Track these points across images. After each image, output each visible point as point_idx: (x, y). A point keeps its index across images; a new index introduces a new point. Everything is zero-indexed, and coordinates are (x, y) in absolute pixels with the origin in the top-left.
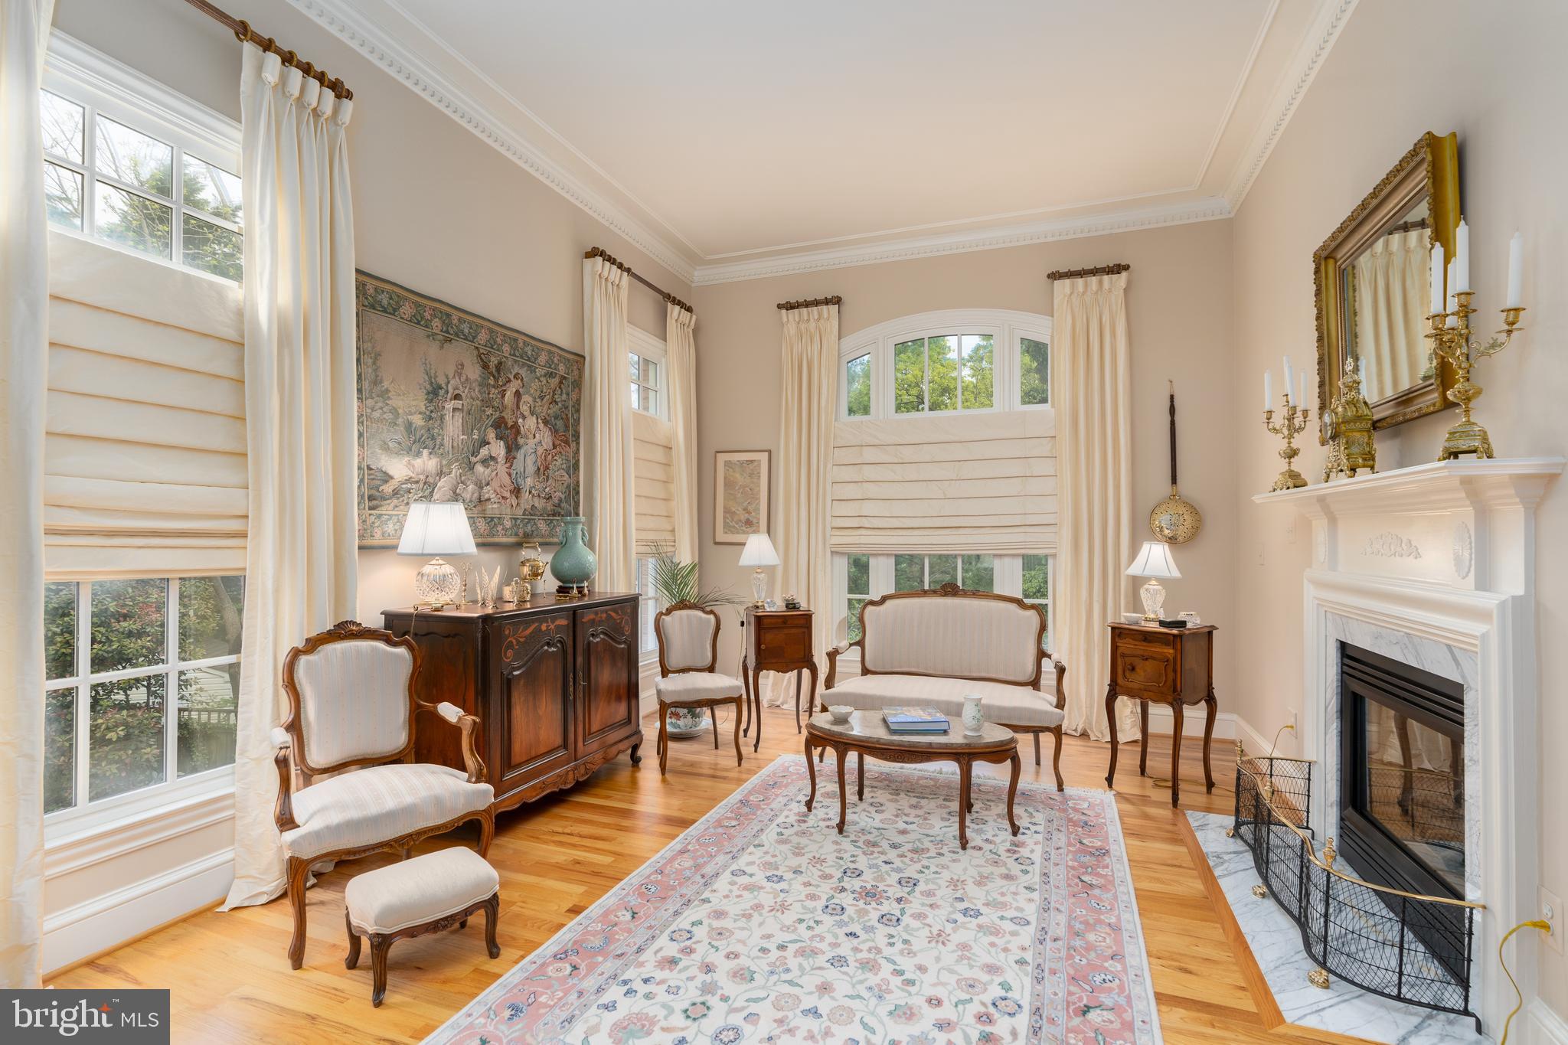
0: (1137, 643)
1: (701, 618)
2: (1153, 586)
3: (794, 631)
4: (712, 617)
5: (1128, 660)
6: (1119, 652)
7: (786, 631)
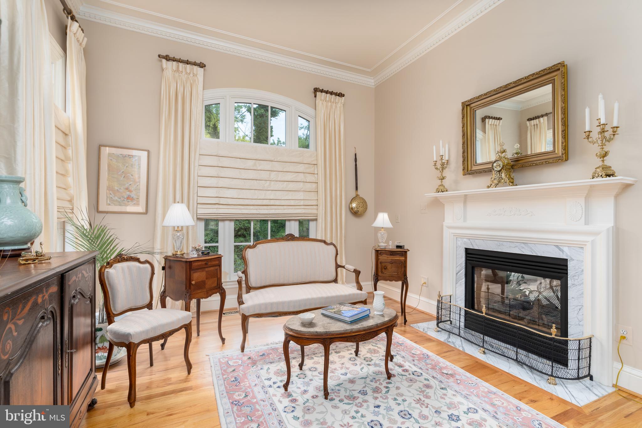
0: (388, 256)
1: (139, 267)
2: (382, 232)
3: (212, 268)
4: (147, 265)
5: (383, 264)
6: (379, 261)
7: (207, 269)
